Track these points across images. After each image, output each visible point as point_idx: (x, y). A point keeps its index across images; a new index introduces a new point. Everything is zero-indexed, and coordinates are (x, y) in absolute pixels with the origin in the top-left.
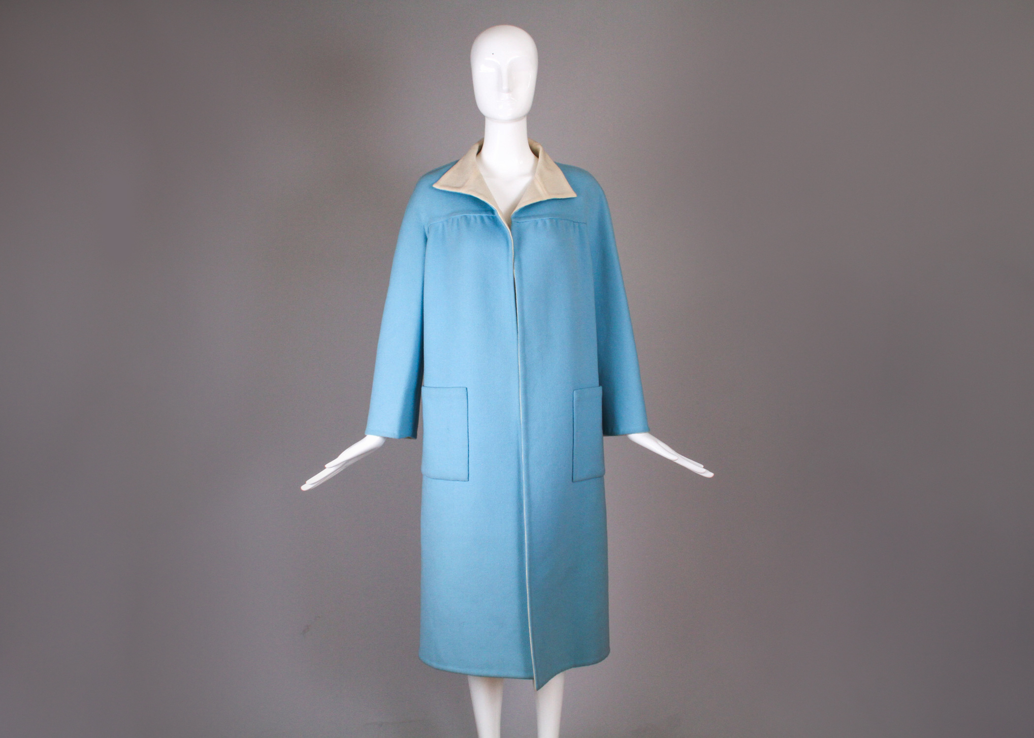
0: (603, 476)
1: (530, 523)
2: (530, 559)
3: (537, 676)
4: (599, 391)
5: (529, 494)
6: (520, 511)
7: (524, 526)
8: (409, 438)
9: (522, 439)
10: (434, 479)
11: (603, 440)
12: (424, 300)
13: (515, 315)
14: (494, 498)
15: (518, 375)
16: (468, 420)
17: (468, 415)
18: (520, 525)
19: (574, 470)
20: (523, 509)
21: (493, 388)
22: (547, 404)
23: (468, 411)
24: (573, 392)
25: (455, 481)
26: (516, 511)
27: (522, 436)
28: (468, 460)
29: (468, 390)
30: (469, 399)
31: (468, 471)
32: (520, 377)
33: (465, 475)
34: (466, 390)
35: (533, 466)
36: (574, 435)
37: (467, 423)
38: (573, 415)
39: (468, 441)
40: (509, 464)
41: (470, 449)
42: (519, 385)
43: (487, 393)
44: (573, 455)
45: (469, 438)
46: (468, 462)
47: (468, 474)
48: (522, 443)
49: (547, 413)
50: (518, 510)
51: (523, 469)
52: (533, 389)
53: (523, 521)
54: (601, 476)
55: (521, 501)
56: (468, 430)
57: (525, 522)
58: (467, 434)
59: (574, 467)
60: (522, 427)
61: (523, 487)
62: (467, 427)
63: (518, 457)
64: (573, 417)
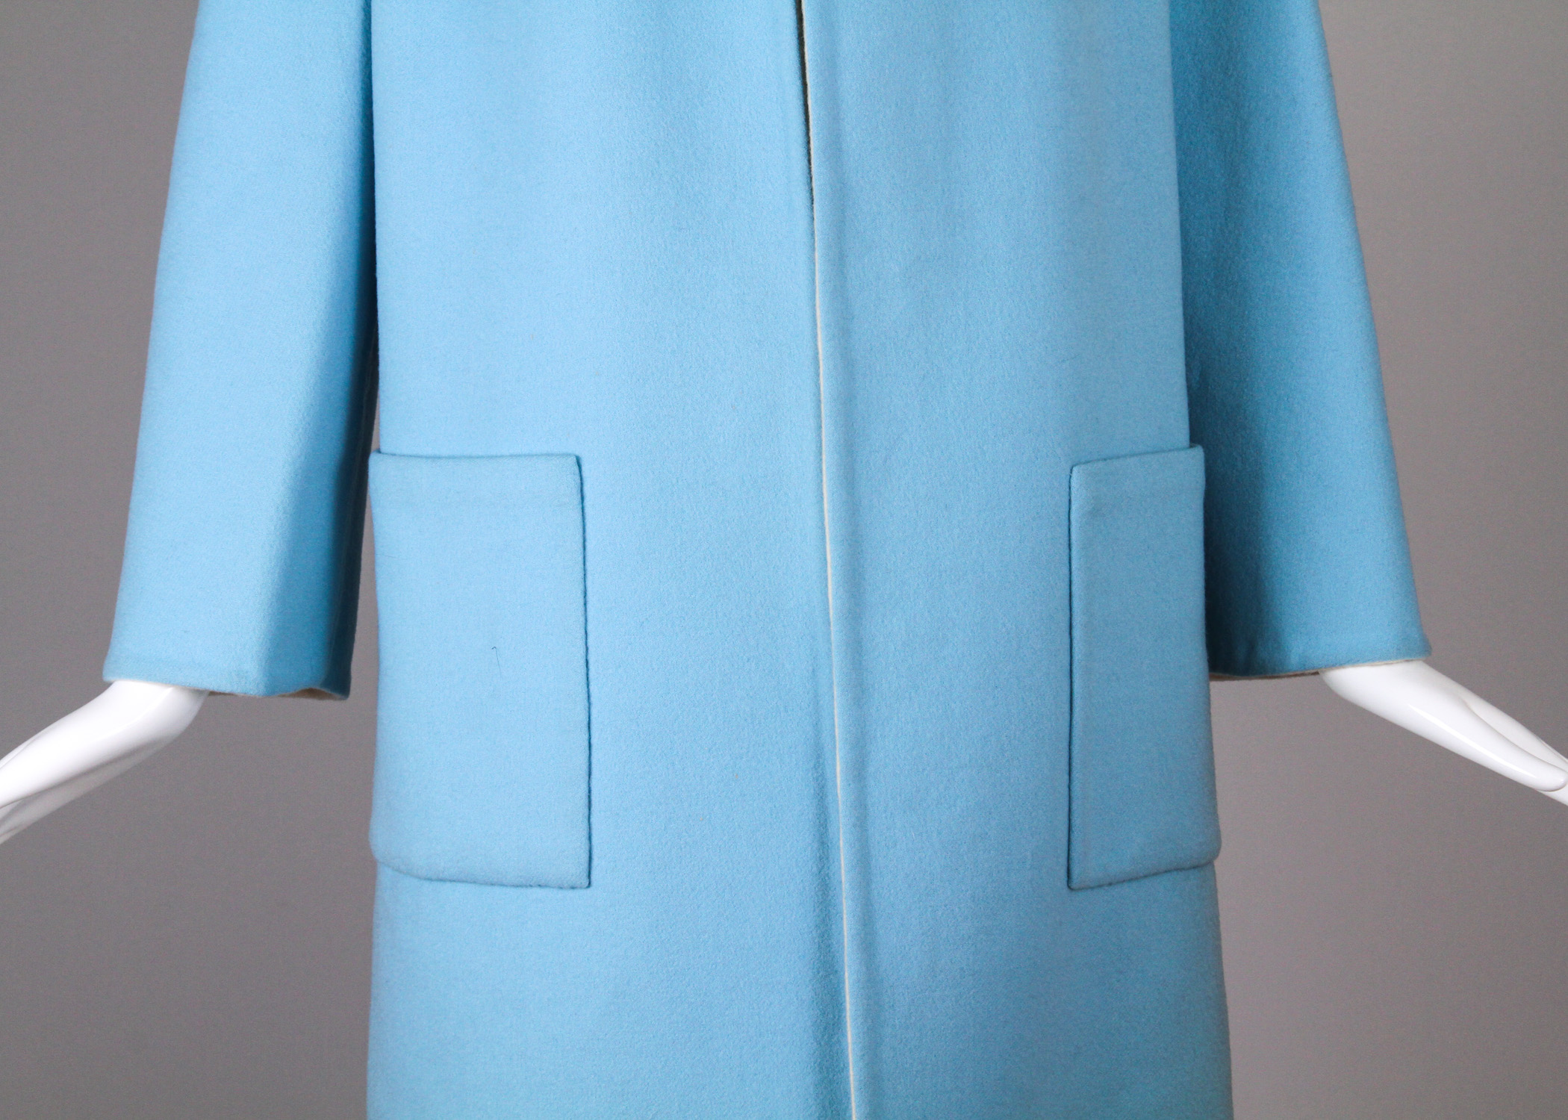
0: (1210, 863)
1: (874, 1082)
4: (1188, 469)
5: (868, 945)
6: (829, 1024)
7: (847, 1094)
8: (310, 693)
9: (836, 692)
10: (430, 880)
11: (1208, 690)
12: (374, 49)
13: (801, 119)
14: (710, 966)
15: (814, 395)
16: (585, 604)
17: (585, 581)
18: (829, 1089)
19: (1075, 836)
20: (843, 1015)
21: (699, 457)
22: (948, 531)
23: (584, 564)
24: (1068, 473)
25: (526, 886)
26: (809, 1024)
27: (836, 677)
28: (587, 791)
29: (583, 468)
30: (587, 510)
31: (587, 841)
32: (822, 405)
33: (574, 869)
34: (577, 471)
35: (886, 817)
36: (1074, 671)
37: (582, 619)
38: (1067, 580)
39: (587, 704)
40: (777, 806)
41: (593, 741)
42: (819, 445)
43: (674, 481)
44: (1070, 764)
45: (591, 691)
46: (589, 797)
47: (587, 856)
48: (834, 709)
49: (948, 573)
50: (819, 1021)
51: (838, 829)
52: (886, 462)
53: (843, 1069)
54: (1203, 862)
55: (831, 977)
56: (585, 651)
57: (854, 1075)
58: (583, 671)
59: (1077, 821)
60: (836, 635)
61: (840, 913)
62: (584, 637)
63: (817, 772)
64: (1068, 587)
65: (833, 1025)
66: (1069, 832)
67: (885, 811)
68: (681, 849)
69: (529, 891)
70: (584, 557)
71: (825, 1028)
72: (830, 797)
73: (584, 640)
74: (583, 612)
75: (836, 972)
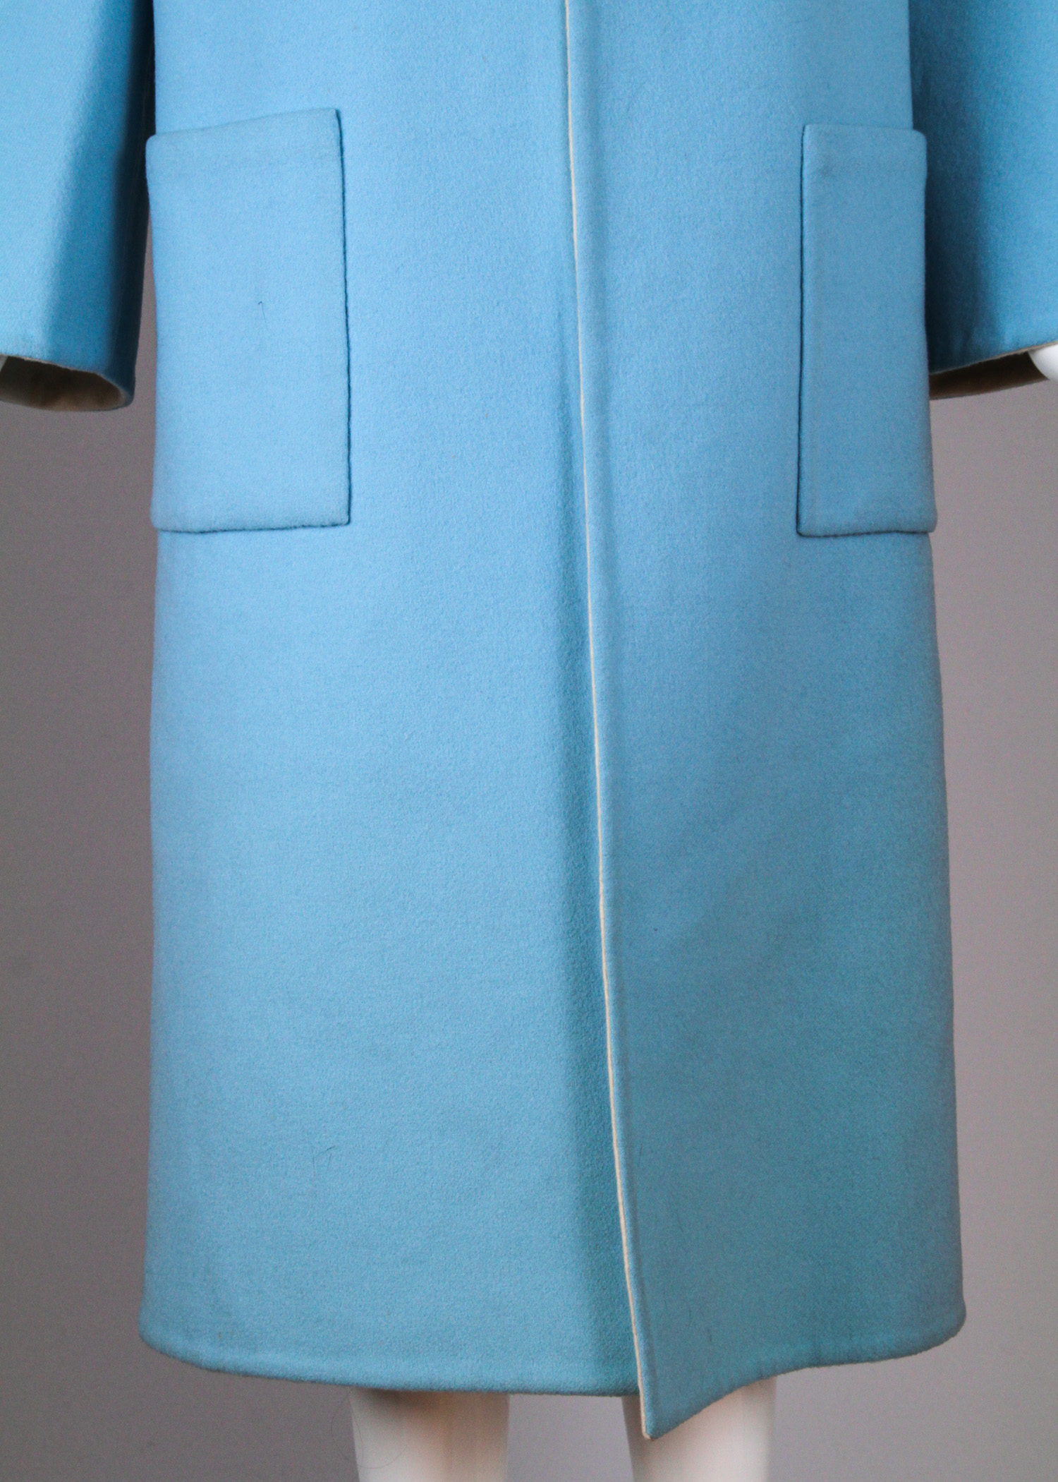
0: (925, 533)
2: (615, 855)
3: (653, 1385)
4: (913, 148)
5: (609, 565)
6: (573, 650)
7: (590, 715)
9: (581, 329)
10: (203, 532)
14: (462, 596)
15: (561, 43)
16: (345, 253)
17: (344, 231)
18: (573, 710)
19: (804, 482)
20: (586, 640)
21: (452, 107)
22: (688, 179)
23: (344, 215)
24: (801, 131)
25: (291, 528)
26: (554, 649)
27: (581, 314)
28: (347, 432)
29: (343, 121)
30: (346, 162)
31: (347, 479)
32: (569, 52)
33: (335, 509)
34: (337, 125)
35: (627, 450)
36: (805, 323)
37: (341, 267)
38: (799, 236)
39: (346, 349)
40: (525, 443)
41: (353, 384)
42: (565, 93)
43: (428, 130)
44: (800, 414)
45: (350, 337)
46: (349, 438)
47: (347, 494)
48: (578, 345)
49: (687, 219)
50: (563, 647)
51: (582, 465)
52: (628, 110)
53: (586, 692)
54: (921, 528)
55: (575, 605)
56: (344, 297)
57: (596, 688)
58: (343, 317)
59: (805, 468)
60: (581, 275)
61: (583, 545)
62: (344, 284)
63: (563, 413)
64: (799, 242)
65: (577, 650)
66: (798, 479)
67: (626, 444)
68: (435, 484)
69: (294, 532)
70: (344, 208)
71: (569, 654)
72: (574, 436)
73: (344, 288)
74: (343, 261)
75: (580, 600)
